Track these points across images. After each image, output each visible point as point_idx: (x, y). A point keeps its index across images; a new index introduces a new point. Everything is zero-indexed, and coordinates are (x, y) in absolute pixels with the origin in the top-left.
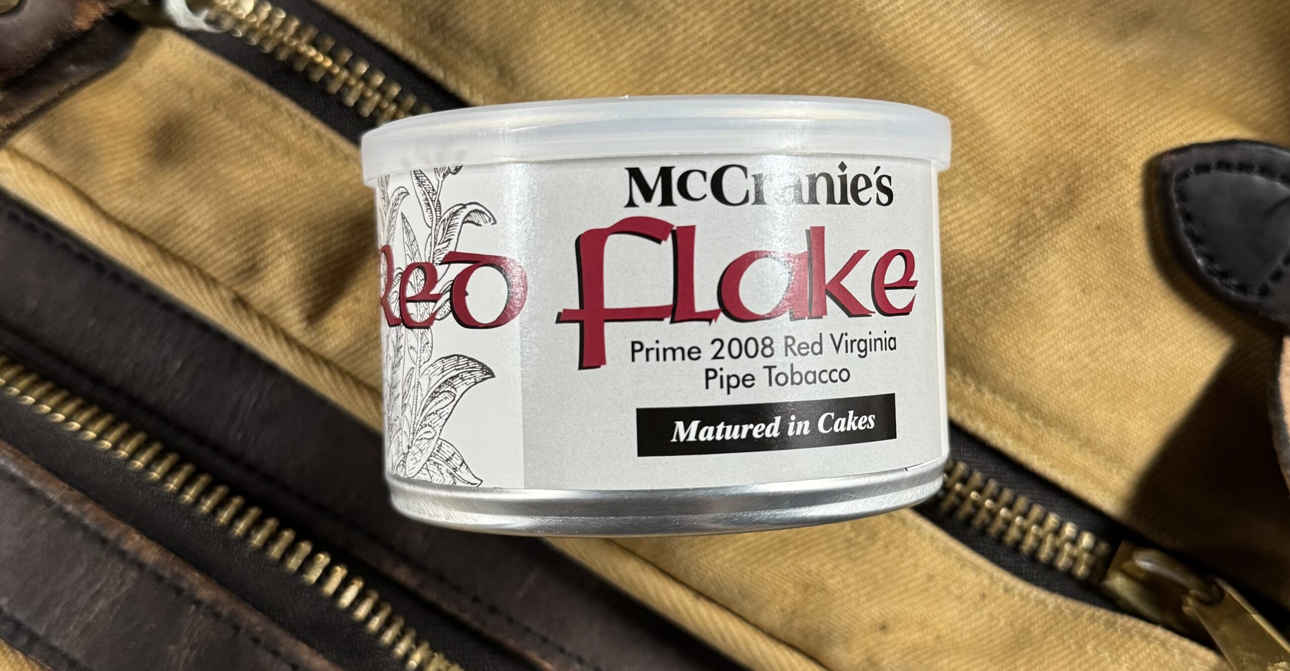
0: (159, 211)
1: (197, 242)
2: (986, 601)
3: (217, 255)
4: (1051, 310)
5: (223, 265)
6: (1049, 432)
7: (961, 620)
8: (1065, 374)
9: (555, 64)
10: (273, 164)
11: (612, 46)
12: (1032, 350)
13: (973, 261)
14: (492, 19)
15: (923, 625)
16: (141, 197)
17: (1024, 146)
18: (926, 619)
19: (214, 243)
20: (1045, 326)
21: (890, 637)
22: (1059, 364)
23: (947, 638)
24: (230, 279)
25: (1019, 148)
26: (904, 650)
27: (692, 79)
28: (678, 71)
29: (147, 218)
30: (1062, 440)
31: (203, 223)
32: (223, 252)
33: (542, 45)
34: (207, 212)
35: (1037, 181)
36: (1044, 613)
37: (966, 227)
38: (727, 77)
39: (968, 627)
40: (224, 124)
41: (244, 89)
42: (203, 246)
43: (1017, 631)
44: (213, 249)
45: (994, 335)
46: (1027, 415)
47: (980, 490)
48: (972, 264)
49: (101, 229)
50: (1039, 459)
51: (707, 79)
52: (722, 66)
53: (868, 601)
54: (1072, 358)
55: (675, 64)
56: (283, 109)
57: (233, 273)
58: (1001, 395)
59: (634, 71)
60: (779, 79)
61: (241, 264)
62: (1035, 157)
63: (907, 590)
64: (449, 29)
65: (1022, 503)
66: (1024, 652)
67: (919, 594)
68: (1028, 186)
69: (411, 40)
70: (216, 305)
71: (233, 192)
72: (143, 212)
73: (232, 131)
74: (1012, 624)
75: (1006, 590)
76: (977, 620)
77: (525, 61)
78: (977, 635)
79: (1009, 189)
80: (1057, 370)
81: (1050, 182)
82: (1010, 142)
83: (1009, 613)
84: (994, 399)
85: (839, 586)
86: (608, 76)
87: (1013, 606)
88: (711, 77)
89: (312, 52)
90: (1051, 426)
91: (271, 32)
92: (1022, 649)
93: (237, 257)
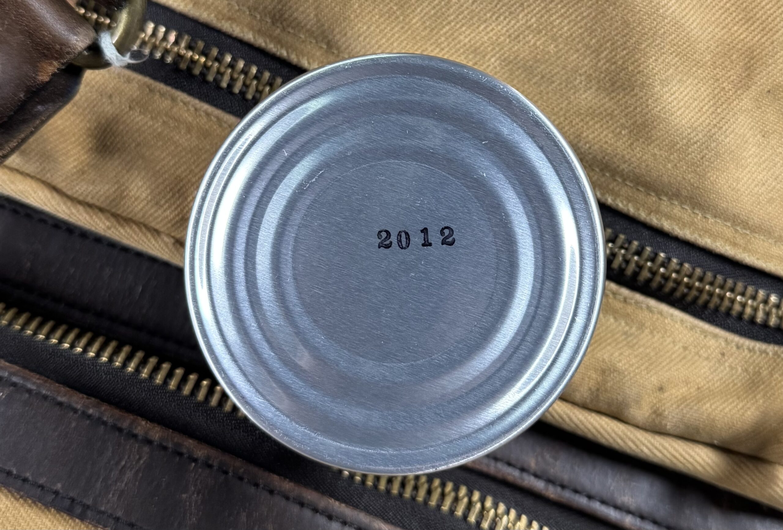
0: (108, 190)
1: (140, 207)
2: (726, 358)
3: (156, 215)
4: (745, 154)
5: (161, 221)
6: (754, 237)
7: (712, 373)
8: (761, 196)
9: (368, 33)
10: (181, 142)
11: (406, 13)
12: (738, 184)
13: (690, 128)
14: (316, 8)
15: (687, 382)
16: (94, 182)
17: (712, 38)
18: (688, 378)
19: (152, 207)
20: (742, 165)
21: (666, 394)
22: (756, 189)
23: (705, 388)
24: (168, 229)
25: (709, 40)
26: (678, 401)
27: (469, 28)
28: (457, 23)
29: (101, 196)
30: (763, 241)
31: (141, 194)
32: (160, 212)
33: (356, 20)
34: (142, 186)
35: (723, 63)
36: (767, 359)
37: (682, 104)
38: (494, 22)
39: (717, 378)
40: (140, 118)
41: (148, 90)
42: (144, 210)
43: (751, 375)
44: (152, 211)
45: (711, 178)
46: (738, 228)
47: (712, 284)
48: (689, 130)
49: (69, 208)
50: (749, 256)
51: (479, 26)
52: (488, 15)
53: (648, 373)
54: (764, 184)
55: (454, 19)
56: (179, 99)
57: (169, 225)
58: (720, 218)
59: (425, 28)
60: (532, 18)
61: (174, 218)
62: (720, 45)
63: (672, 360)
64: (285, 20)
65: (740, 286)
66: (760, 388)
67: (680, 361)
68: (717, 67)
69: (259, 32)
70: (162, 248)
71: (158, 168)
72: (97, 193)
73: (147, 123)
74: (746, 370)
75: (738, 347)
76: (722, 371)
77: (345, 34)
78: (724, 382)
79: (704, 71)
80: (756, 194)
81: (732, 62)
82: (702, 37)
83: (743, 362)
84: (716, 221)
85: (626, 367)
86: (406, 35)
87: (744, 358)
88: (482, 24)
89: (190, 54)
90: (756, 233)
91: (158, 43)
92: (758, 387)
93: (171, 213)
